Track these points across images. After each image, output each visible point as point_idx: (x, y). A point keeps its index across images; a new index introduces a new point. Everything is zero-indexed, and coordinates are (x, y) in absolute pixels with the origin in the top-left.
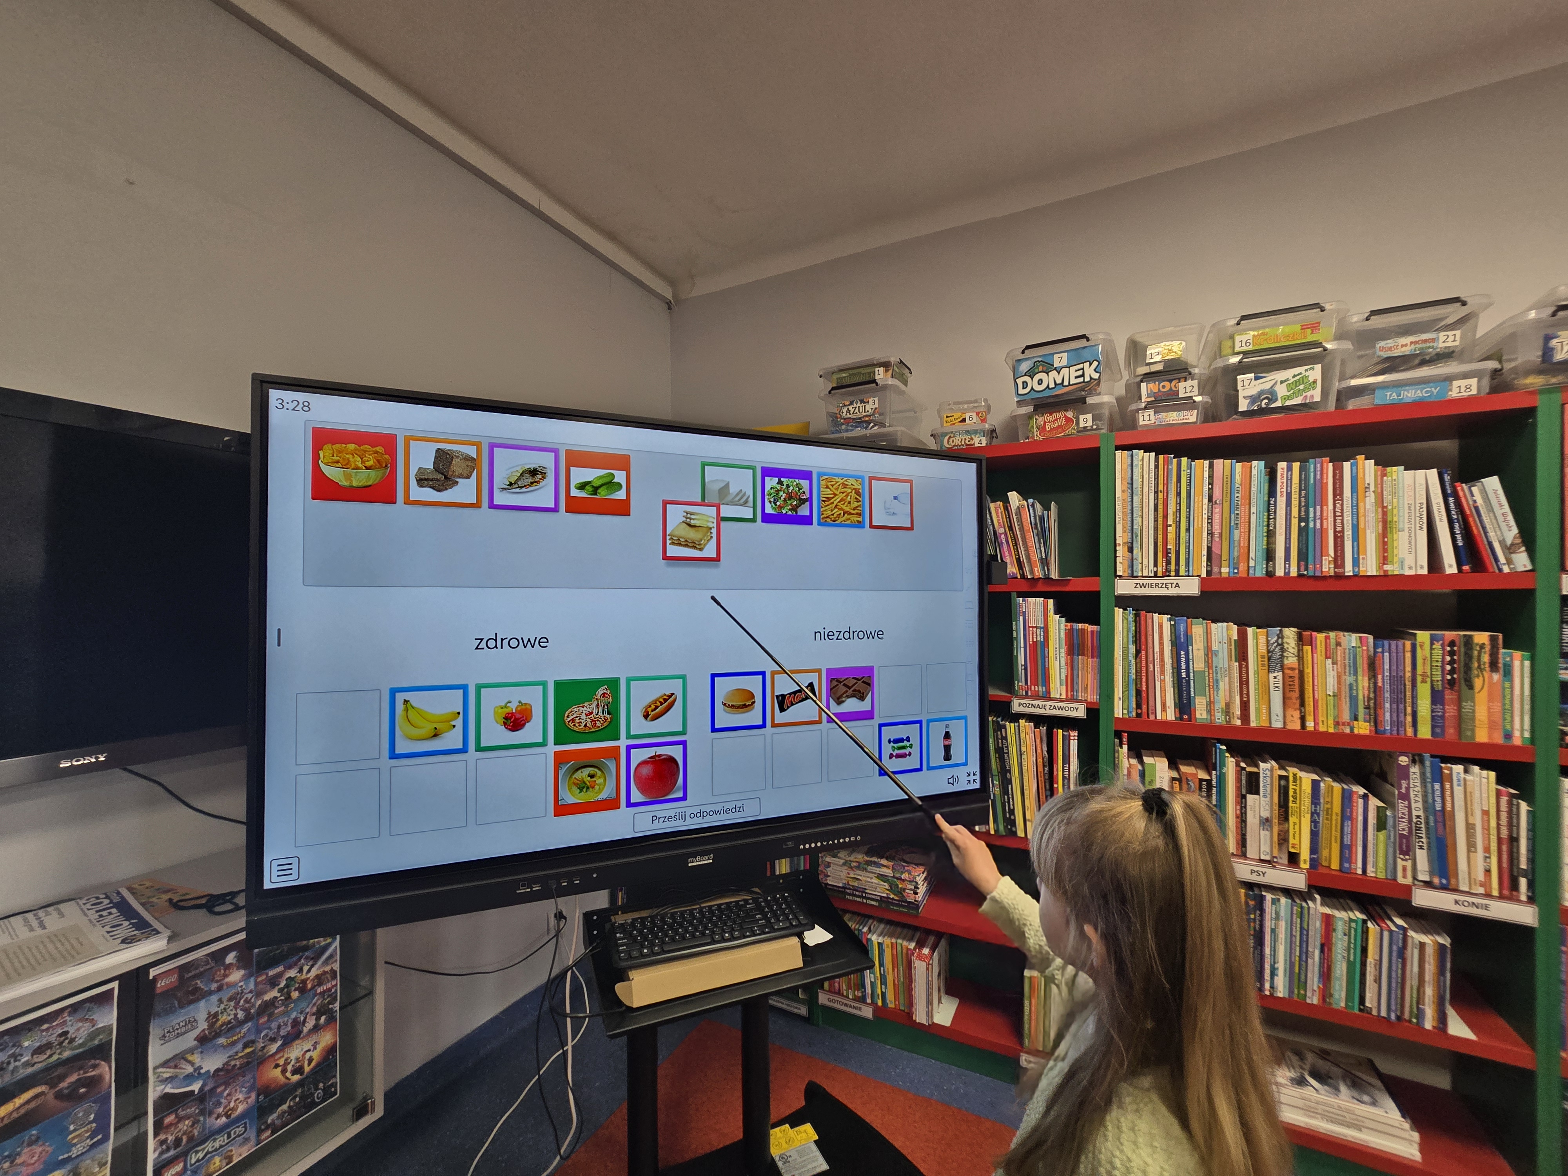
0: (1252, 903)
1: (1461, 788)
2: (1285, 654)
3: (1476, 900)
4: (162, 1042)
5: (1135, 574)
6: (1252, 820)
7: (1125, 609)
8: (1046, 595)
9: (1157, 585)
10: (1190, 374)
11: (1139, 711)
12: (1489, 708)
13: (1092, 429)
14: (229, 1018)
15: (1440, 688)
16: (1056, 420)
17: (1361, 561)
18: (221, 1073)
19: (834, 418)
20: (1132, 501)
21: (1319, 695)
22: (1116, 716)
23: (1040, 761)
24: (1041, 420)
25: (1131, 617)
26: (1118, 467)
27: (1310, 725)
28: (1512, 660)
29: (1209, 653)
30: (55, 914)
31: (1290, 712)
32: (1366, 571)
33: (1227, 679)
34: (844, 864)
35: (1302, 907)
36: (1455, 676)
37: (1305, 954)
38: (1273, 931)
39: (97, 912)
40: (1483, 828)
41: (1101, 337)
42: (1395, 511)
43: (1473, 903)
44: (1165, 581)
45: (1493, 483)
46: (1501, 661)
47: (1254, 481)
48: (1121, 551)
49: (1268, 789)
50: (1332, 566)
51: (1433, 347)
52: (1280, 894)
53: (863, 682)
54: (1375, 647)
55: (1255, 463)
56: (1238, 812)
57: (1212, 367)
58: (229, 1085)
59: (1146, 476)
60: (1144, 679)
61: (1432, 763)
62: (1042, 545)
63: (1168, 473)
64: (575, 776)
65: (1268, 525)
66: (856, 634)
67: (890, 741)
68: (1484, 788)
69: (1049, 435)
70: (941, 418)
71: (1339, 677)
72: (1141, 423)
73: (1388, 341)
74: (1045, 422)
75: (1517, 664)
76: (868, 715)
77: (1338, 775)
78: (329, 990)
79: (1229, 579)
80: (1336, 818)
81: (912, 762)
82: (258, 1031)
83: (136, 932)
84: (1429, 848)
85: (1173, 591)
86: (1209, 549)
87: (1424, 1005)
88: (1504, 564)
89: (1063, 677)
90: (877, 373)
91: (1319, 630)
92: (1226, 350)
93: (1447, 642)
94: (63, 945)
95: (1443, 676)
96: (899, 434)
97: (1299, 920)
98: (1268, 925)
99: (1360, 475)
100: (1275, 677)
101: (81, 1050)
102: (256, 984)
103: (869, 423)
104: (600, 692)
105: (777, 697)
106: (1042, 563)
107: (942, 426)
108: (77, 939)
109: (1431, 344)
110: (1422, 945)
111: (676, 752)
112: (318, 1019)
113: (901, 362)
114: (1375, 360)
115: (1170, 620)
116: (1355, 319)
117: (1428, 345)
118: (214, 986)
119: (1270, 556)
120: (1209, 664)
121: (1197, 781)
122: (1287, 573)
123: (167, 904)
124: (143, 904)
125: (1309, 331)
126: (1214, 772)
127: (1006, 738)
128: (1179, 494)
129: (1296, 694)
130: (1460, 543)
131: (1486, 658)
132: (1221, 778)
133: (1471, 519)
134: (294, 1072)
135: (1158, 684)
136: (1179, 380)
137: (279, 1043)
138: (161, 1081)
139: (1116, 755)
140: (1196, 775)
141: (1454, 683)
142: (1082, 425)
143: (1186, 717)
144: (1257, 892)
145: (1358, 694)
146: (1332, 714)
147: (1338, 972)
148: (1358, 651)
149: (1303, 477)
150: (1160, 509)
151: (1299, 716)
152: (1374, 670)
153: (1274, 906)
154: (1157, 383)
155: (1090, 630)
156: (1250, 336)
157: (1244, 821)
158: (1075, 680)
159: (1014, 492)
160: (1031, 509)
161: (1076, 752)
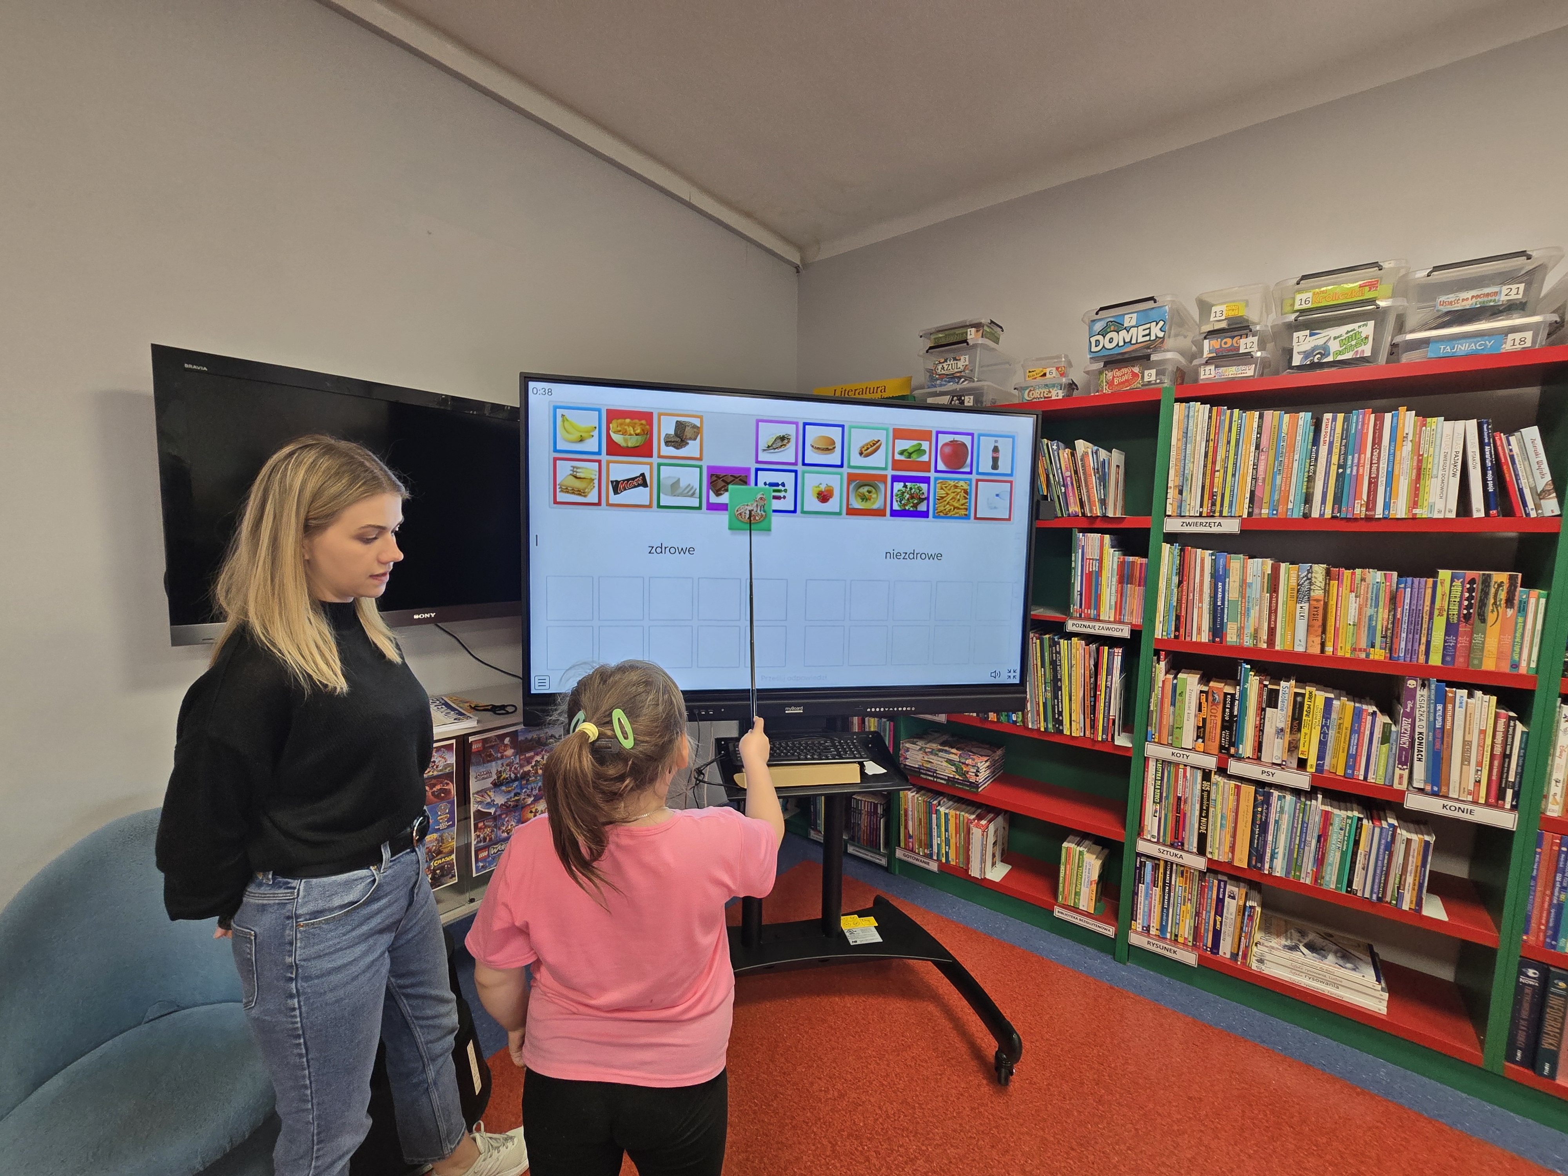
0: (1260, 798)
1: (1463, 710)
2: (1312, 587)
3: (1462, 806)
4: (476, 780)
5: (1182, 515)
6: (1269, 730)
7: (1171, 544)
8: (1103, 531)
9: (1201, 524)
10: (1251, 331)
11: (1177, 633)
12: (1500, 641)
13: (1156, 384)
14: (507, 776)
15: (1456, 622)
16: (1124, 375)
17: (1392, 505)
18: (504, 806)
19: (931, 374)
20: (1186, 449)
21: (1341, 625)
22: (1156, 636)
23: (1087, 673)
24: (1110, 375)
25: (1177, 552)
26: (1175, 417)
27: (1329, 650)
28: (1528, 597)
29: (1243, 584)
31: (1311, 638)
32: (1396, 514)
33: (1258, 608)
34: (920, 749)
35: (1305, 805)
36: (1471, 611)
37: (1303, 843)
38: (1277, 822)
40: (1479, 745)
41: (1169, 298)
42: (1430, 459)
43: (1459, 808)
44: (1209, 521)
45: (1532, 434)
46: (1516, 598)
47: (1300, 431)
48: (1172, 493)
49: (1285, 703)
50: (1364, 509)
51: (1494, 301)
52: (1286, 792)
54: (1398, 583)
55: (1302, 414)
56: (1258, 723)
57: (1272, 324)
58: (508, 814)
59: (1200, 426)
60: (1184, 606)
61: (1436, 686)
62: (1102, 487)
63: (1220, 423)
65: (1309, 472)
66: (919, 555)
68: (1485, 710)
69: (1115, 389)
70: (1024, 373)
71: (1360, 609)
72: (1202, 377)
73: (1448, 296)
74: (1114, 377)
75: (1532, 601)
79: (1266, 520)
80: (1345, 732)
82: (522, 788)
83: (461, 718)
84: (1427, 762)
85: (1216, 530)
86: (1252, 493)
87: (1404, 890)
88: (1532, 509)
89: (1113, 603)
90: (969, 333)
91: (1346, 567)
92: (1288, 309)
93: (1467, 580)
95: (1459, 610)
96: (986, 387)
97: (1301, 815)
98: (1273, 817)
99: (1400, 425)
100: (1301, 608)
102: (520, 760)
103: (960, 378)
106: (1101, 502)
107: (1025, 380)
109: (1493, 298)
110: (1409, 841)
113: (993, 322)
114: (1436, 314)
115: (1212, 555)
116: (1416, 275)
117: (1490, 298)
118: (499, 755)
119: (1308, 499)
120: (1243, 594)
121: (1223, 694)
122: (1322, 515)
123: (470, 707)
125: (1367, 288)
126: (1238, 688)
127: (1059, 653)
128: (1229, 442)
129: (1320, 623)
130: (1491, 489)
131: (1503, 595)
132: (1243, 693)
133: (1505, 467)
135: (1195, 610)
136: (1241, 336)
137: (532, 799)
138: (476, 802)
139: (1154, 669)
140: (1222, 689)
141: (1470, 617)
142: (1146, 379)
143: (1217, 639)
144: (1266, 789)
145: (1376, 624)
146: (1350, 642)
147: (1331, 859)
148: (1382, 585)
149: (1345, 427)
150: (1210, 456)
151: (1320, 642)
152: (1395, 603)
153: (1279, 802)
154: (1219, 340)
155: (1139, 562)
156: (1309, 295)
157: (1262, 731)
158: (1123, 607)
159: (1081, 441)
160: (1095, 456)
161: (1119, 666)
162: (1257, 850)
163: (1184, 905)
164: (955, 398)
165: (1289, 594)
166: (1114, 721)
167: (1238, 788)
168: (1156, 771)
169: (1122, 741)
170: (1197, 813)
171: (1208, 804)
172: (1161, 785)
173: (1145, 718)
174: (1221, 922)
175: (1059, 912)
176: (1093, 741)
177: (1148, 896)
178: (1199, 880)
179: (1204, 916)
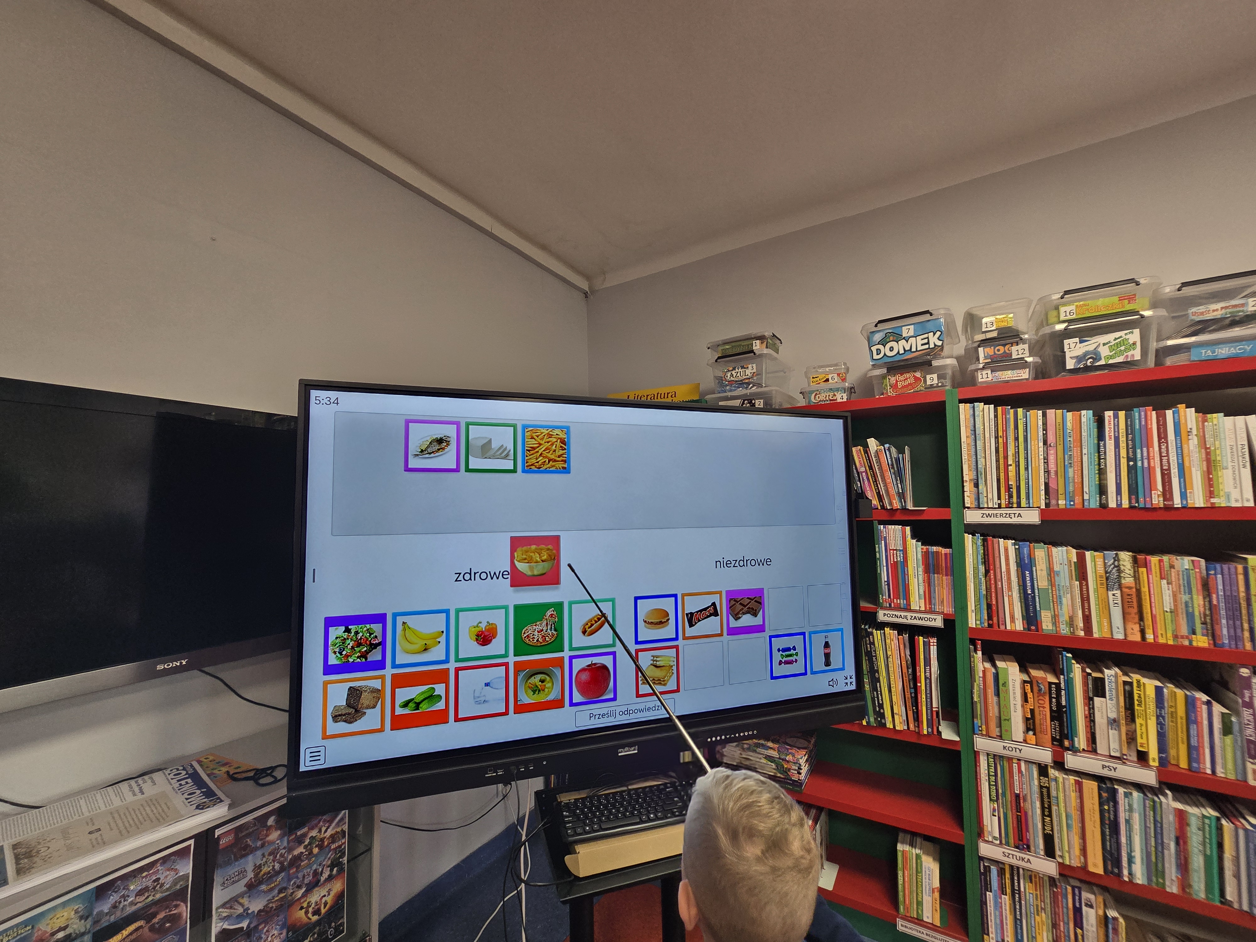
0: (1105, 795)
2: (1122, 575)
4: (223, 888)
5: (981, 506)
6: (1100, 720)
7: (973, 535)
8: (903, 523)
9: (1001, 515)
10: (1022, 339)
11: (991, 622)
13: (938, 387)
14: (269, 869)
16: (906, 379)
17: (1188, 495)
18: (263, 914)
19: (720, 381)
20: (976, 445)
21: (1157, 611)
22: (970, 625)
23: (904, 663)
24: (893, 379)
25: (980, 542)
26: (962, 417)
27: (1150, 637)
29: (1051, 572)
30: (149, 781)
31: (1130, 626)
32: (1194, 503)
33: (1069, 596)
35: (1154, 802)
37: (1160, 846)
38: (1128, 822)
39: (178, 781)
41: (942, 312)
42: (1218, 452)
44: (1008, 512)
47: (1084, 428)
48: (968, 487)
49: (1114, 692)
50: (1161, 499)
51: (1243, 311)
52: (1131, 788)
53: (756, 601)
54: (1207, 569)
55: (1084, 412)
56: (1087, 712)
57: (1040, 333)
58: (268, 923)
59: (987, 424)
60: (994, 595)
62: (899, 482)
63: (1007, 421)
64: (529, 681)
65: (1099, 464)
66: (749, 562)
67: (779, 650)
69: (901, 391)
70: (808, 378)
71: (1175, 595)
72: (980, 381)
73: (1200, 307)
74: (897, 381)
76: (760, 629)
77: (1178, 681)
78: (340, 846)
79: (1065, 510)
80: (1181, 722)
81: (798, 668)
82: (289, 880)
83: (206, 800)
85: (1015, 520)
86: (1047, 485)
89: (922, 592)
90: (754, 345)
91: (1153, 553)
92: (1052, 319)
94: (156, 808)
96: (774, 392)
97: (1152, 813)
98: (1122, 816)
99: (1182, 421)
100: (1114, 595)
101: (166, 894)
102: (288, 842)
103: (748, 384)
104: (549, 613)
105: (687, 614)
106: (899, 496)
107: (809, 385)
108: (166, 804)
109: (1241, 309)
111: (607, 661)
112: (332, 870)
113: (774, 335)
114: (1188, 323)
115: (1015, 544)
116: (1167, 290)
118: (259, 843)
119: (1102, 490)
120: (1052, 583)
121: (1047, 684)
122: (1119, 505)
123: (226, 775)
124: (208, 775)
125: (1126, 301)
126: (1062, 677)
127: (873, 643)
128: (1017, 439)
129: (1135, 610)
132: (1069, 683)
134: (314, 914)
135: (1006, 599)
136: (1012, 344)
137: (304, 890)
138: (220, 919)
139: (972, 659)
140: (1046, 678)
142: (929, 383)
143: (1033, 628)
144: (1110, 785)
145: (1193, 611)
146: (1170, 628)
147: (1196, 864)
148: (1191, 572)
149: (1129, 423)
150: (1001, 452)
151: (1138, 629)
152: (1209, 590)
153: (1127, 799)
154: (992, 348)
155: (943, 552)
156: (1072, 307)
157: (1094, 721)
158: (932, 595)
159: (873, 439)
160: (887, 452)
161: (936, 656)
162: (1111, 854)
163: (1038, 915)
164: (746, 402)
165: (1099, 582)
166: (937, 713)
167: (1079, 785)
168: (988, 766)
169: (948, 734)
170: (1039, 811)
171: (1050, 802)
172: (996, 781)
173: (969, 711)
174: (1083, 936)
175: (902, 925)
176: (919, 734)
177: (998, 906)
178: (1050, 885)
179: (1062, 929)
